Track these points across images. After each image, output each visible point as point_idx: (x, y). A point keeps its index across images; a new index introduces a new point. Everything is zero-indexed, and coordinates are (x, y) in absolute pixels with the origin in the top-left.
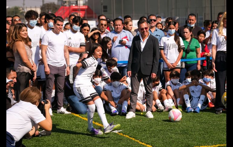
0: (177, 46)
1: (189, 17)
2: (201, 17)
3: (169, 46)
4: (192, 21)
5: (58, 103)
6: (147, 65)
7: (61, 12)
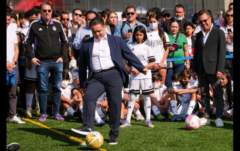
0: (162, 42)
1: (175, 8)
2: (191, 8)
3: (153, 43)
4: (179, 14)
5: (10, 111)
6: (210, 62)
7: (24, 3)
